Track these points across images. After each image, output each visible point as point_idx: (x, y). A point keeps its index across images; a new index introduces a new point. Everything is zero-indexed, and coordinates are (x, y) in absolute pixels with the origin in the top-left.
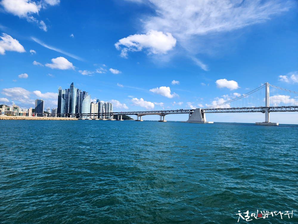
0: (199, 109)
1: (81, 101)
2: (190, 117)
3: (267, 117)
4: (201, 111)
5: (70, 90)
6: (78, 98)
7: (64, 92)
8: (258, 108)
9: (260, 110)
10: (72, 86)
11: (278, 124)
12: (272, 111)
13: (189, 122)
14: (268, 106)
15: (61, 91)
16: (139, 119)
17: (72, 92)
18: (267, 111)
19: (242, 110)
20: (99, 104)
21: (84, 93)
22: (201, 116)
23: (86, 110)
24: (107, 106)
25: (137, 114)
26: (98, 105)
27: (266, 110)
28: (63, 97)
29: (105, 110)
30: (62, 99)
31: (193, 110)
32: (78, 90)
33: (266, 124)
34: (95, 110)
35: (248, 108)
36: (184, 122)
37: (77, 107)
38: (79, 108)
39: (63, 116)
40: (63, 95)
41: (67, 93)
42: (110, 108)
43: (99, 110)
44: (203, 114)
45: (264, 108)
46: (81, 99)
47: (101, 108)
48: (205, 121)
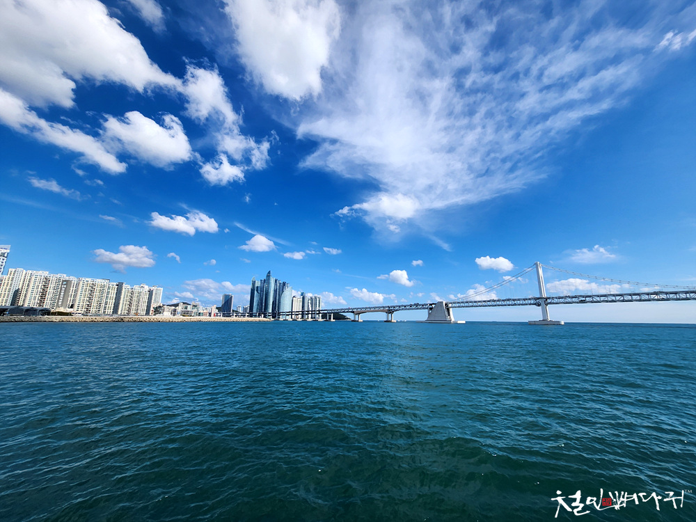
0: (442, 302)
1: (279, 295)
2: (429, 314)
3: (545, 312)
4: (446, 304)
5: (267, 281)
6: (275, 291)
7: (258, 284)
8: (530, 299)
9: (532, 302)
10: (268, 276)
11: (563, 323)
12: (550, 303)
13: (429, 322)
14: (545, 295)
15: (255, 282)
16: (357, 319)
17: (269, 283)
18: (543, 303)
19: (505, 303)
20: (303, 298)
21: (284, 284)
22: (446, 313)
23: (285, 307)
24: (313, 301)
25: (353, 312)
26: (301, 299)
27: (541, 301)
28: (257, 291)
29: (312, 307)
30: (256, 292)
31: (433, 304)
32: (276, 281)
33: (545, 323)
34: (297, 307)
35: (514, 300)
36: (422, 322)
37: (274, 303)
38: (277, 304)
39: (255, 316)
40: (257, 287)
41: (262, 285)
42: (318, 303)
43: (303, 307)
44: (448, 310)
45: (538, 298)
46: (279, 292)
47: (306, 305)
48: (453, 320)
